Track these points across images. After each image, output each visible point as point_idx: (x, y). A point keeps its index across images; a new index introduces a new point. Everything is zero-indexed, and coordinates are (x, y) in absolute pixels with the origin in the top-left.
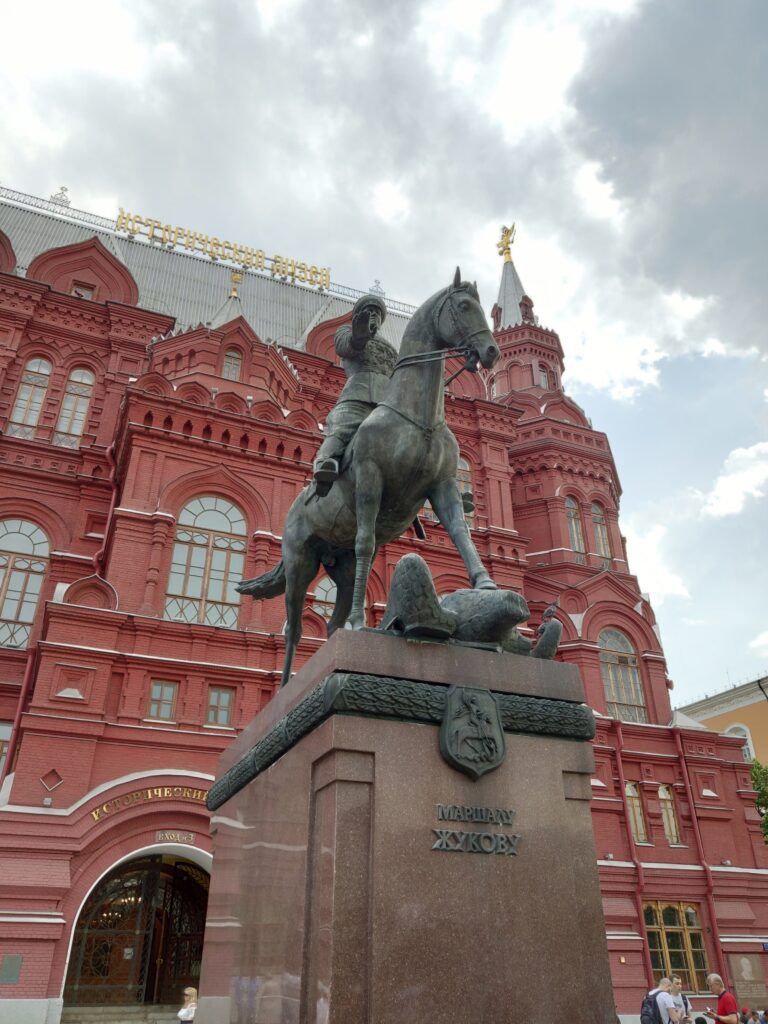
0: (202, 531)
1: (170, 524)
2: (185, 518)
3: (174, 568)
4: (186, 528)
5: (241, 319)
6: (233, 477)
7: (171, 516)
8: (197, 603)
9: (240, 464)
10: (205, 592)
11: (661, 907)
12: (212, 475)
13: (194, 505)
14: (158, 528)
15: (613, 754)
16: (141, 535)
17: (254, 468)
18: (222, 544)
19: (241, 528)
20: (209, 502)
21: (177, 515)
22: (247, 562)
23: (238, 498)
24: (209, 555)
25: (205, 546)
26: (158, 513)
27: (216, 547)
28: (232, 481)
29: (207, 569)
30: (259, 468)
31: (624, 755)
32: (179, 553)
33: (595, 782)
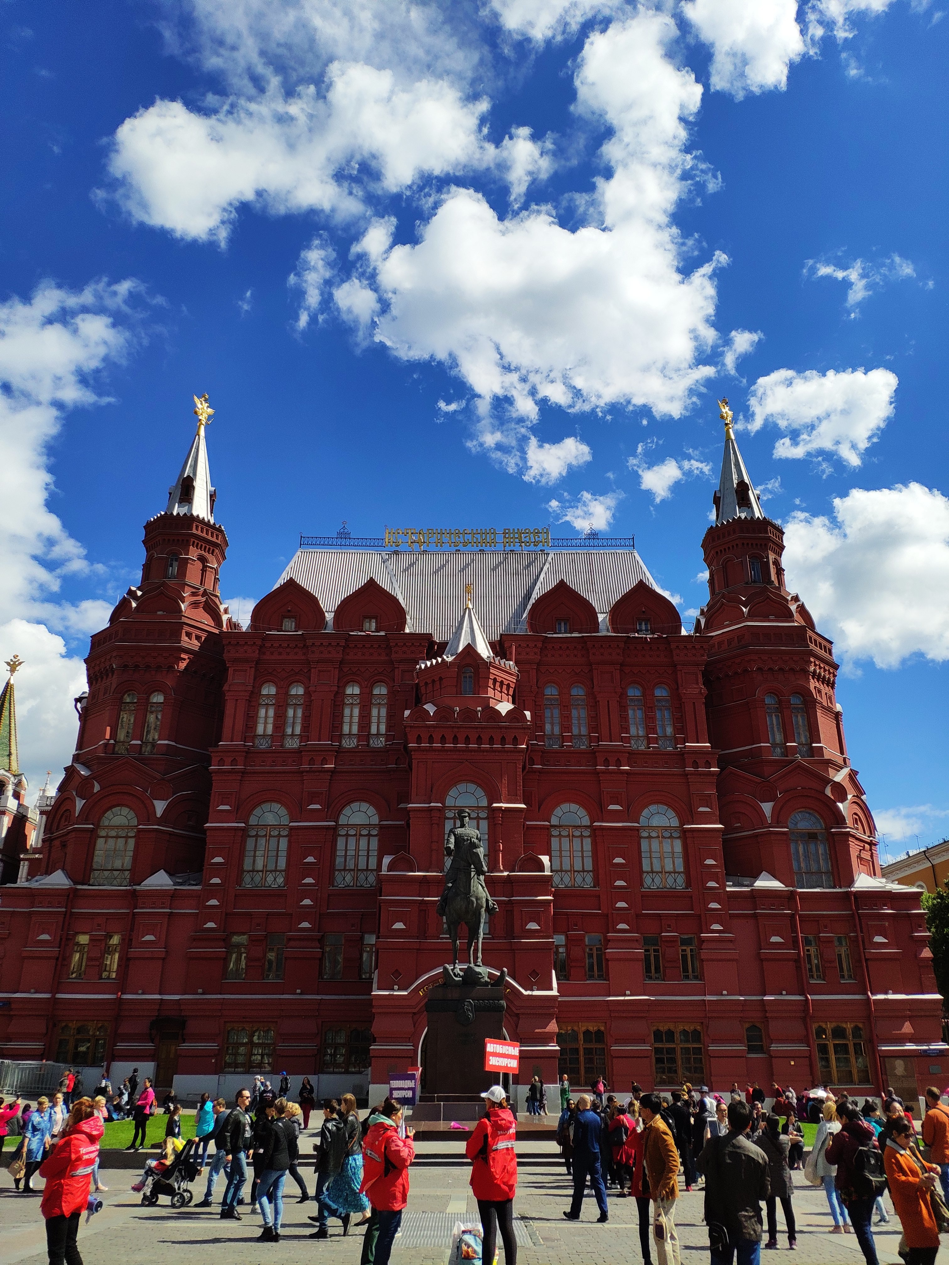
1: (440, 810)
2: (449, 802)
4: (450, 808)
6: (473, 767)
7: (440, 805)
9: (479, 756)
11: (829, 1026)
12: (461, 769)
13: (454, 792)
14: (435, 814)
15: (792, 916)
16: (425, 821)
17: (487, 757)
19: (485, 803)
20: (462, 787)
21: (443, 803)
22: (489, 824)
26: (432, 804)
31: (800, 916)
33: (775, 939)
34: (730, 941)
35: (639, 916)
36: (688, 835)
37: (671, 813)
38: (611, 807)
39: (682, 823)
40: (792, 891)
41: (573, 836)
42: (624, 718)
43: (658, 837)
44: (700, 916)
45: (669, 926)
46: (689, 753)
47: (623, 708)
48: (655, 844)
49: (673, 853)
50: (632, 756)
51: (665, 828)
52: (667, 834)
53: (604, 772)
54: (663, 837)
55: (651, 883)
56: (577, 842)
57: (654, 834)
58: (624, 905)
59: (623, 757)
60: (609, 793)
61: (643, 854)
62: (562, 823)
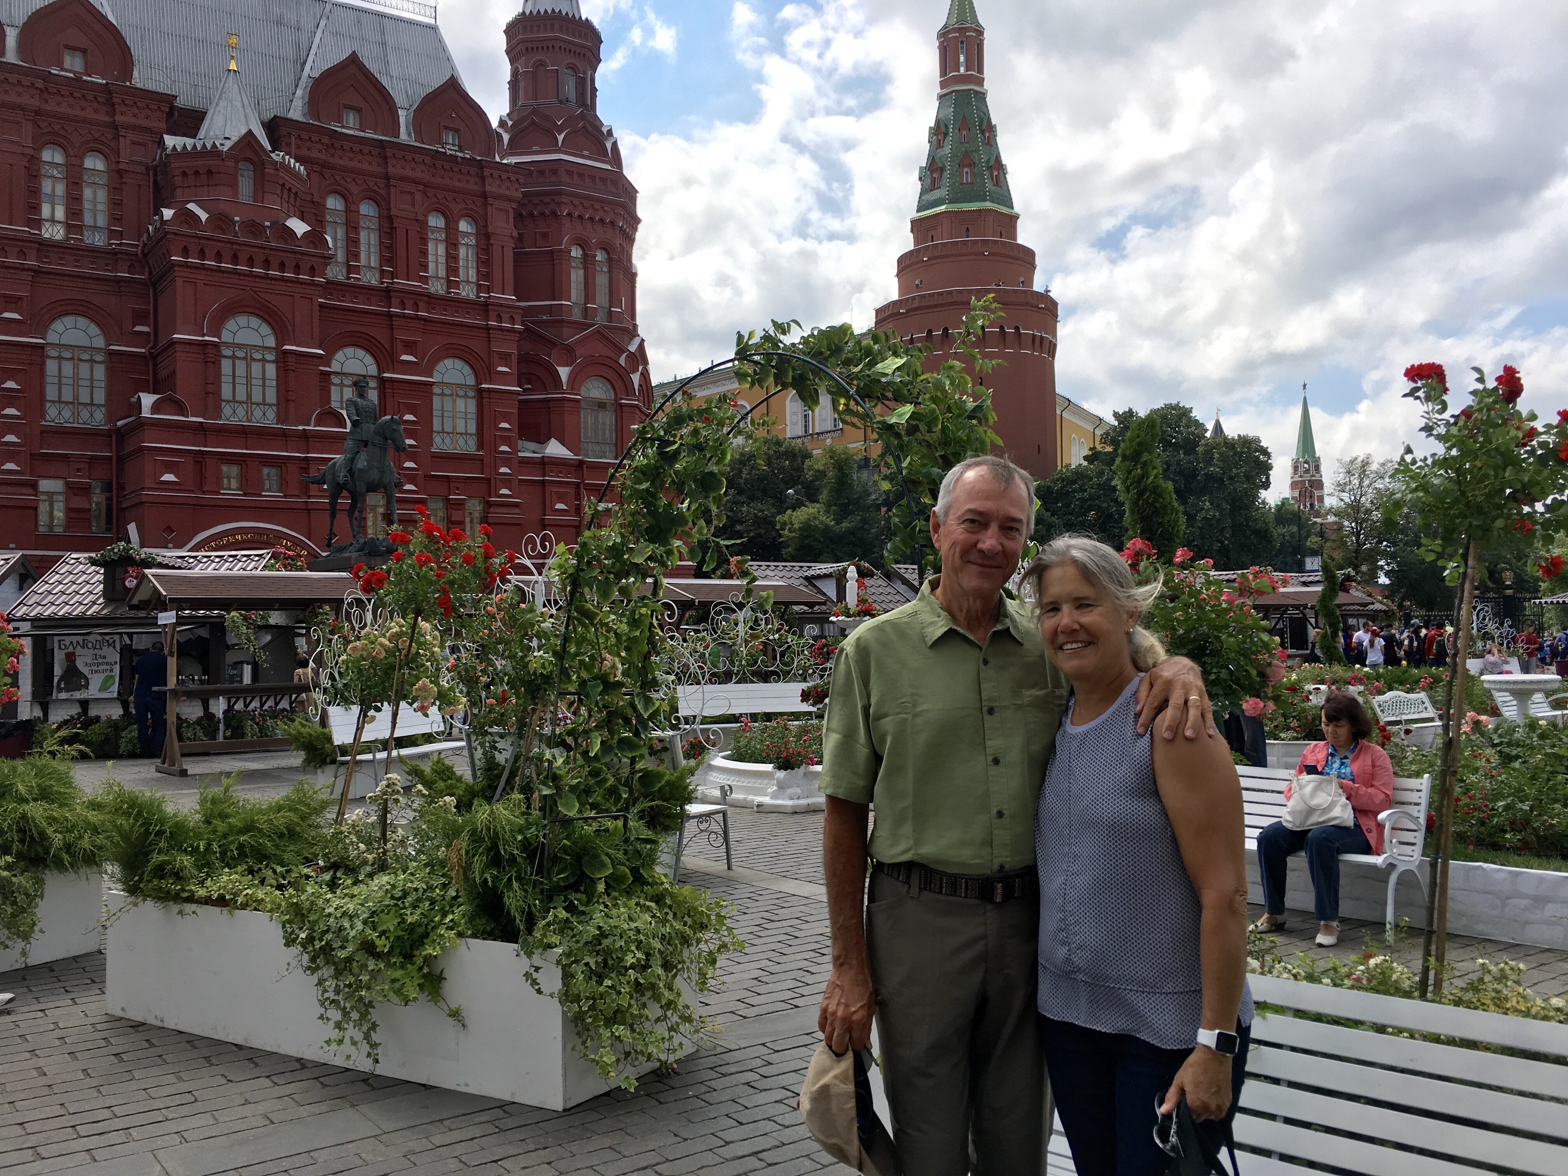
0: (241, 346)
1: (216, 345)
2: (226, 337)
3: (223, 379)
4: (228, 345)
5: (250, 133)
6: (260, 299)
7: (216, 339)
8: (244, 406)
9: (264, 285)
10: (249, 396)
12: (243, 299)
13: (231, 325)
14: (207, 349)
15: (578, 485)
16: (196, 356)
17: (276, 287)
18: (257, 356)
19: (271, 342)
20: (242, 320)
21: (220, 337)
22: (277, 368)
23: (267, 317)
24: (248, 366)
25: (245, 358)
26: (206, 338)
27: (254, 360)
28: (257, 300)
29: (248, 377)
30: (280, 287)
31: (586, 485)
32: (226, 366)
33: (560, 506)
34: (516, 505)
35: (428, 477)
36: (485, 395)
37: (467, 370)
38: (404, 357)
39: (478, 382)
40: (580, 461)
42: (424, 253)
43: (452, 395)
44: (489, 480)
45: (458, 489)
46: (493, 304)
47: (424, 240)
48: (448, 402)
49: (466, 413)
50: (432, 300)
51: (461, 386)
52: (461, 393)
53: (397, 315)
54: (457, 395)
55: (440, 444)
57: (447, 391)
58: (412, 465)
59: (421, 300)
60: (402, 341)
61: (435, 413)
62: (344, 371)
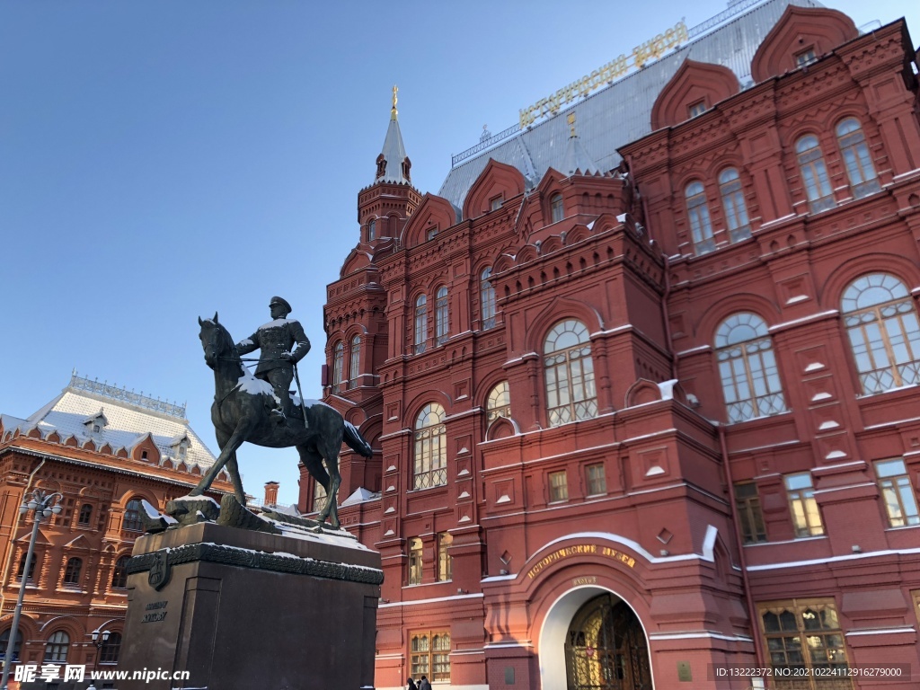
0: (560, 352)
1: (535, 359)
2: (548, 347)
3: (549, 388)
4: (550, 355)
5: (550, 170)
6: (566, 301)
8: (568, 408)
9: (573, 286)
10: (572, 397)
12: (554, 307)
13: (552, 335)
14: (530, 365)
16: (520, 376)
17: (582, 284)
18: (575, 355)
19: (585, 336)
20: (560, 328)
21: (539, 351)
22: (594, 359)
24: (569, 368)
25: (565, 362)
26: (524, 356)
27: (571, 360)
28: (568, 304)
30: (587, 281)
32: (550, 376)
35: (860, 434)
37: (890, 281)
38: (792, 300)
39: (911, 289)
41: (748, 354)
42: (796, 182)
43: (876, 319)
46: (901, 188)
47: (792, 170)
48: (872, 330)
49: (904, 335)
51: (887, 304)
52: (889, 312)
53: (773, 259)
54: (884, 317)
55: (875, 386)
56: (754, 362)
57: (867, 318)
58: (832, 424)
59: (796, 230)
60: (784, 284)
61: (856, 350)
62: (730, 342)
